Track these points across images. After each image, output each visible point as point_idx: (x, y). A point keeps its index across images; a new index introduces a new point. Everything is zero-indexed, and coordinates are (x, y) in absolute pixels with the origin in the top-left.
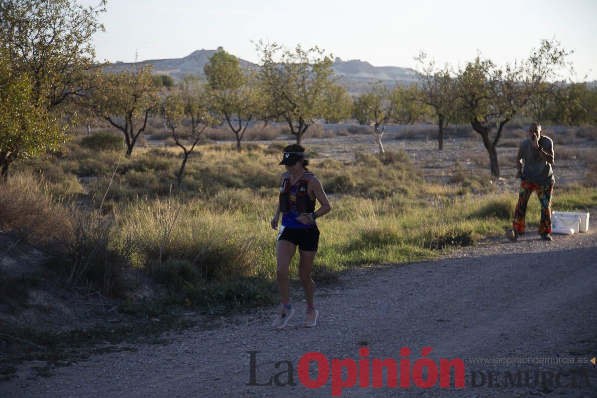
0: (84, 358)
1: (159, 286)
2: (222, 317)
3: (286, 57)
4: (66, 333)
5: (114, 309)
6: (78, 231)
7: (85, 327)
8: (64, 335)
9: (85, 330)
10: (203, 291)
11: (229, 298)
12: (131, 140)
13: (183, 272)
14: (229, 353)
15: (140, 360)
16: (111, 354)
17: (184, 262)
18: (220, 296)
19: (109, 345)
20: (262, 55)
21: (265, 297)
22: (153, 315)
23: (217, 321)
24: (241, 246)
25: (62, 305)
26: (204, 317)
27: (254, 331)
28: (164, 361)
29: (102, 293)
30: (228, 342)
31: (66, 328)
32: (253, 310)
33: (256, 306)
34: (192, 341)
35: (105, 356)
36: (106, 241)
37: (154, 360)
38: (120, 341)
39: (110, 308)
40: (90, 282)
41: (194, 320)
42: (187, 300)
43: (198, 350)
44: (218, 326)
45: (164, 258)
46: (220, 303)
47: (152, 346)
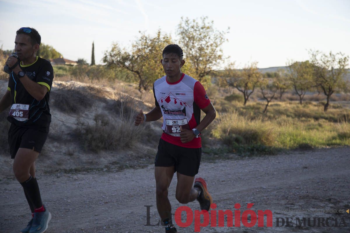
1: (225, 145)
2: (247, 157)
3: (324, 57)
10: (242, 147)
11: (252, 150)
12: (246, 97)
17: (238, 136)
18: (249, 149)
20: (311, 56)
24: (268, 131)
26: (239, 157)
30: (243, 164)
32: (262, 156)
33: (265, 154)
34: (227, 163)
41: (234, 157)
42: (234, 150)
44: (243, 159)
45: (229, 133)
46: (248, 152)
47: (209, 163)
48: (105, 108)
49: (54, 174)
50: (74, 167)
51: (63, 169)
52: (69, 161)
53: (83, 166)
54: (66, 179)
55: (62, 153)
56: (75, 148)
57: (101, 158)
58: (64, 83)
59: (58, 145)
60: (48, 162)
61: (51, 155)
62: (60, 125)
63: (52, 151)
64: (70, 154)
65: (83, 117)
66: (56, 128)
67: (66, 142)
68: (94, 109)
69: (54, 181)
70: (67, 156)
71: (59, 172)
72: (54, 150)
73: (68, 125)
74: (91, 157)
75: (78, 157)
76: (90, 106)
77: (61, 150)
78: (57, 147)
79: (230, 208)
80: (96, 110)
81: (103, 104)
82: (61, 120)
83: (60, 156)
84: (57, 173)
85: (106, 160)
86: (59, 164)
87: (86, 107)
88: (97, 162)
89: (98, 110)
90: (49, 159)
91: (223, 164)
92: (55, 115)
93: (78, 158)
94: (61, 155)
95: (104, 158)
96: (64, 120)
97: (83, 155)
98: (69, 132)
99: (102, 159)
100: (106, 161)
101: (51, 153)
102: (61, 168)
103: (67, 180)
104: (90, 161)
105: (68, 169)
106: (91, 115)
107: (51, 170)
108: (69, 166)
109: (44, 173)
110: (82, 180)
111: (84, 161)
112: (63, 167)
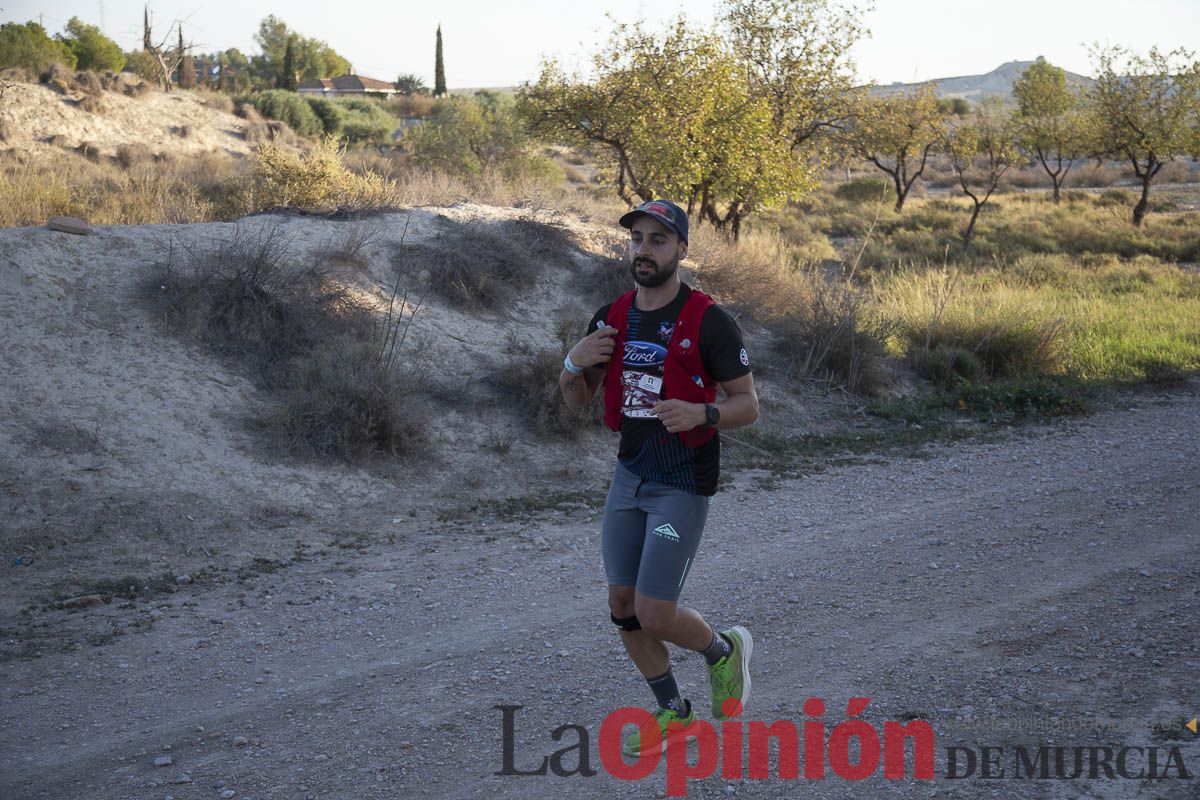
0: (818, 470)
1: (924, 382)
2: (1009, 428)
3: (1134, 65)
4: (797, 437)
5: (861, 409)
6: (817, 305)
7: (823, 431)
8: (796, 440)
9: (822, 435)
10: (984, 391)
11: (1020, 402)
12: (903, 188)
13: (959, 365)
14: (1015, 475)
15: (891, 478)
16: (853, 468)
17: (960, 351)
18: (1008, 398)
19: (852, 455)
20: (1097, 63)
21: (1074, 402)
22: (912, 420)
23: (1002, 432)
24: (1043, 331)
25: (794, 402)
26: (985, 426)
27: (1053, 448)
28: (924, 480)
29: (845, 388)
30: (1014, 461)
31: (800, 432)
32: (1054, 420)
33: (1059, 414)
34: (965, 457)
35: (846, 470)
36: (853, 320)
37: (911, 478)
38: (866, 451)
39: (856, 408)
40: (830, 374)
41: (969, 429)
42: (961, 402)
43: (972, 470)
44: (1002, 439)
45: (932, 346)
46: (1007, 408)
47: (909, 460)
48: (570, 286)
49: (469, 523)
50: (517, 492)
51: (489, 501)
52: (499, 473)
53: (542, 488)
54: (515, 547)
55: (475, 447)
56: (509, 425)
57: (588, 455)
58: (446, 212)
59: (461, 420)
60: (442, 478)
61: (445, 452)
62: (456, 350)
63: (446, 441)
64: (501, 450)
65: (514, 319)
66: (446, 363)
67: (481, 407)
68: (541, 292)
69: (483, 560)
70: (491, 456)
71: (479, 512)
72: (451, 435)
73: (475, 349)
74: (558, 453)
75: (521, 455)
76: (531, 283)
77: (471, 435)
78: (456, 426)
79: (1089, 679)
80: (548, 293)
81: (565, 275)
82: (455, 335)
83: (471, 455)
84: (474, 517)
85: (603, 460)
86: (474, 485)
87: (519, 289)
88: (581, 472)
89: (552, 292)
90: (442, 467)
91: (952, 463)
92: (436, 318)
93: (523, 459)
94: (473, 452)
95: (596, 453)
96: (462, 335)
97: (536, 447)
98: (484, 375)
99: (591, 458)
100: (604, 463)
101: (446, 446)
102: (483, 497)
103: (518, 549)
104: (560, 468)
105: (500, 499)
106: (534, 312)
107: (454, 507)
108: (502, 488)
109: (439, 520)
110: (562, 551)
111: (544, 469)
112: (485, 493)
